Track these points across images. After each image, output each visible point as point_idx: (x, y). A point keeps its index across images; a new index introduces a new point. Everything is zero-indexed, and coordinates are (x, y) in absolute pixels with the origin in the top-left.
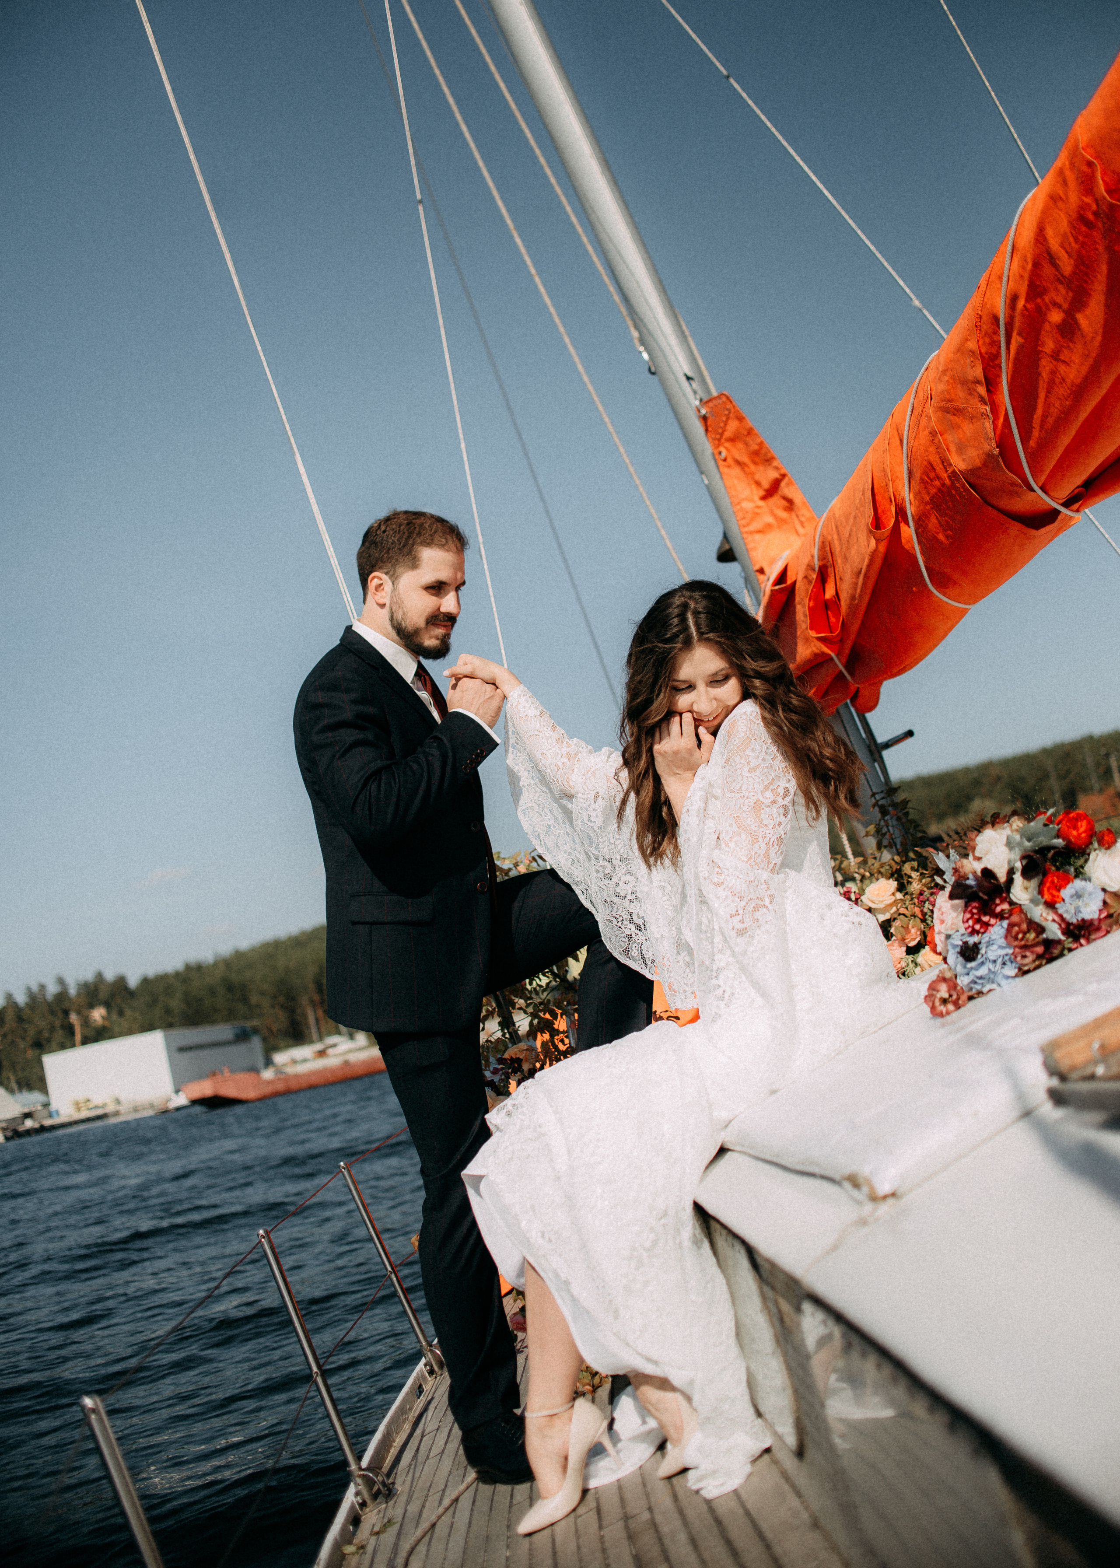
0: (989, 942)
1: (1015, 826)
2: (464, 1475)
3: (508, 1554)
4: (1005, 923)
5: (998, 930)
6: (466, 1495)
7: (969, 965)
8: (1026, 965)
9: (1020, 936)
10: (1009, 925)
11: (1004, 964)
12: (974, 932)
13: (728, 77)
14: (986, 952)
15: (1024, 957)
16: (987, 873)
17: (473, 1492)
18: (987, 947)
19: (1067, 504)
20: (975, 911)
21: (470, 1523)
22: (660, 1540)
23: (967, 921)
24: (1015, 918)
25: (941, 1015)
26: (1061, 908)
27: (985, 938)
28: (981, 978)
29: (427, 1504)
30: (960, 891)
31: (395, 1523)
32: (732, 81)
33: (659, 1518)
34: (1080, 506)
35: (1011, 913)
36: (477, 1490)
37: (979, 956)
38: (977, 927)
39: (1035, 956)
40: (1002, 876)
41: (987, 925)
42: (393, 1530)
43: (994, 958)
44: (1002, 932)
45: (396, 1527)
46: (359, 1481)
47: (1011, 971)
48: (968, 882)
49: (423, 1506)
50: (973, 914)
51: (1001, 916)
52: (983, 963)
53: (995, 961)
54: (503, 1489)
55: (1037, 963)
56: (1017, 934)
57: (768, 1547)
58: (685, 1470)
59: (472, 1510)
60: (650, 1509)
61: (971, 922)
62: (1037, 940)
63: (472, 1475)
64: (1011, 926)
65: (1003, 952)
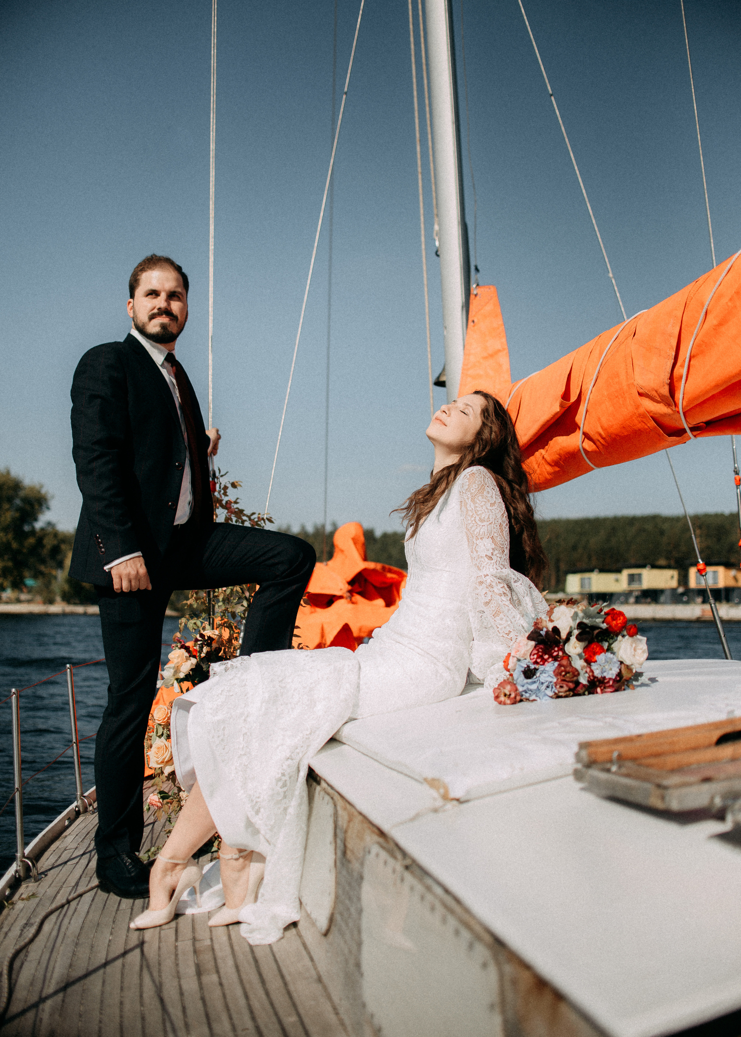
0: (543, 671)
1: (580, 608)
2: (89, 882)
3: (111, 938)
4: (556, 664)
5: (550, 667)
6: (88, 894)
7: (526, 681)
8: (561, 692)
9: (563, 673)
10: (559, 665)
11: (548, 687)
12: (536, 663)
13: (551, 95)
14: (539, 676)
15: (561, 687)
16: (556, 630)
17: (93, 894)
18: (540, 674)
19: (692, 429)
20: (540, 650)
21: (88, 912)
22: (215, 959)
23: (534, 655)
24: (564, 662)
25: (500, 703)
26: (594, 666)
27: (541, 668)
28: (531, 690)
29: (61, 892)
30: (535, 635)
31: (37, 897)
32: (553, 98)
33: (216, 947)
34: (699, 434)
35: (562, 658)
36: (96, 893)
37: (535, 677)
38: (539, 660)
39: (567, 689)
40: (564, 635)
41: (544, 661)
42: (34, 901)
43: (543, 681)
44: (553, 668)
45: (37, 900)
46: (19, 863)
47: (549, 692)
48: (541, 632)
49: (58, 892)
50: (539, 652)
51: (555, 659)
52: (535, 682)
53: (542, 683)
54: (114, 898)
55: (568, 693)
56: (562, 671)
57: (286, 984)
58: (238, 923)
59: (91, 905)
60: (211, 939)
61: (535, 656)
62: (572, 679)
63: (95, 882)
64: (560, 665)
65: (550, 679)
